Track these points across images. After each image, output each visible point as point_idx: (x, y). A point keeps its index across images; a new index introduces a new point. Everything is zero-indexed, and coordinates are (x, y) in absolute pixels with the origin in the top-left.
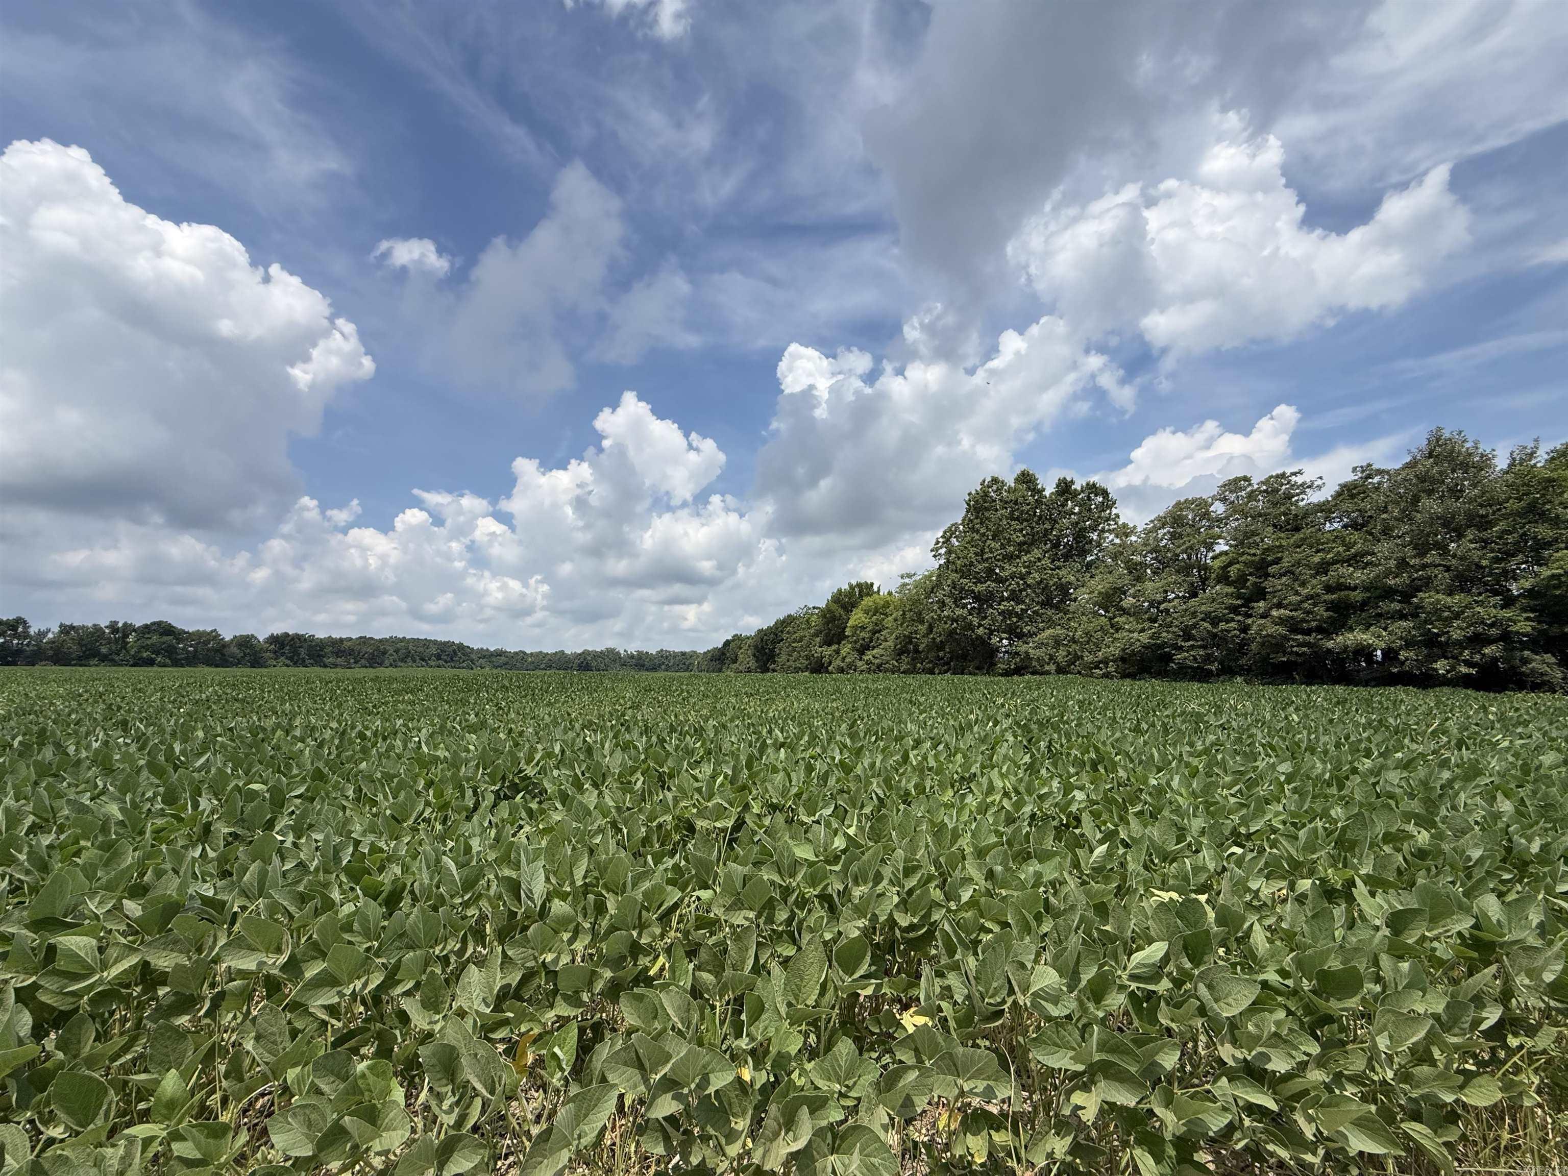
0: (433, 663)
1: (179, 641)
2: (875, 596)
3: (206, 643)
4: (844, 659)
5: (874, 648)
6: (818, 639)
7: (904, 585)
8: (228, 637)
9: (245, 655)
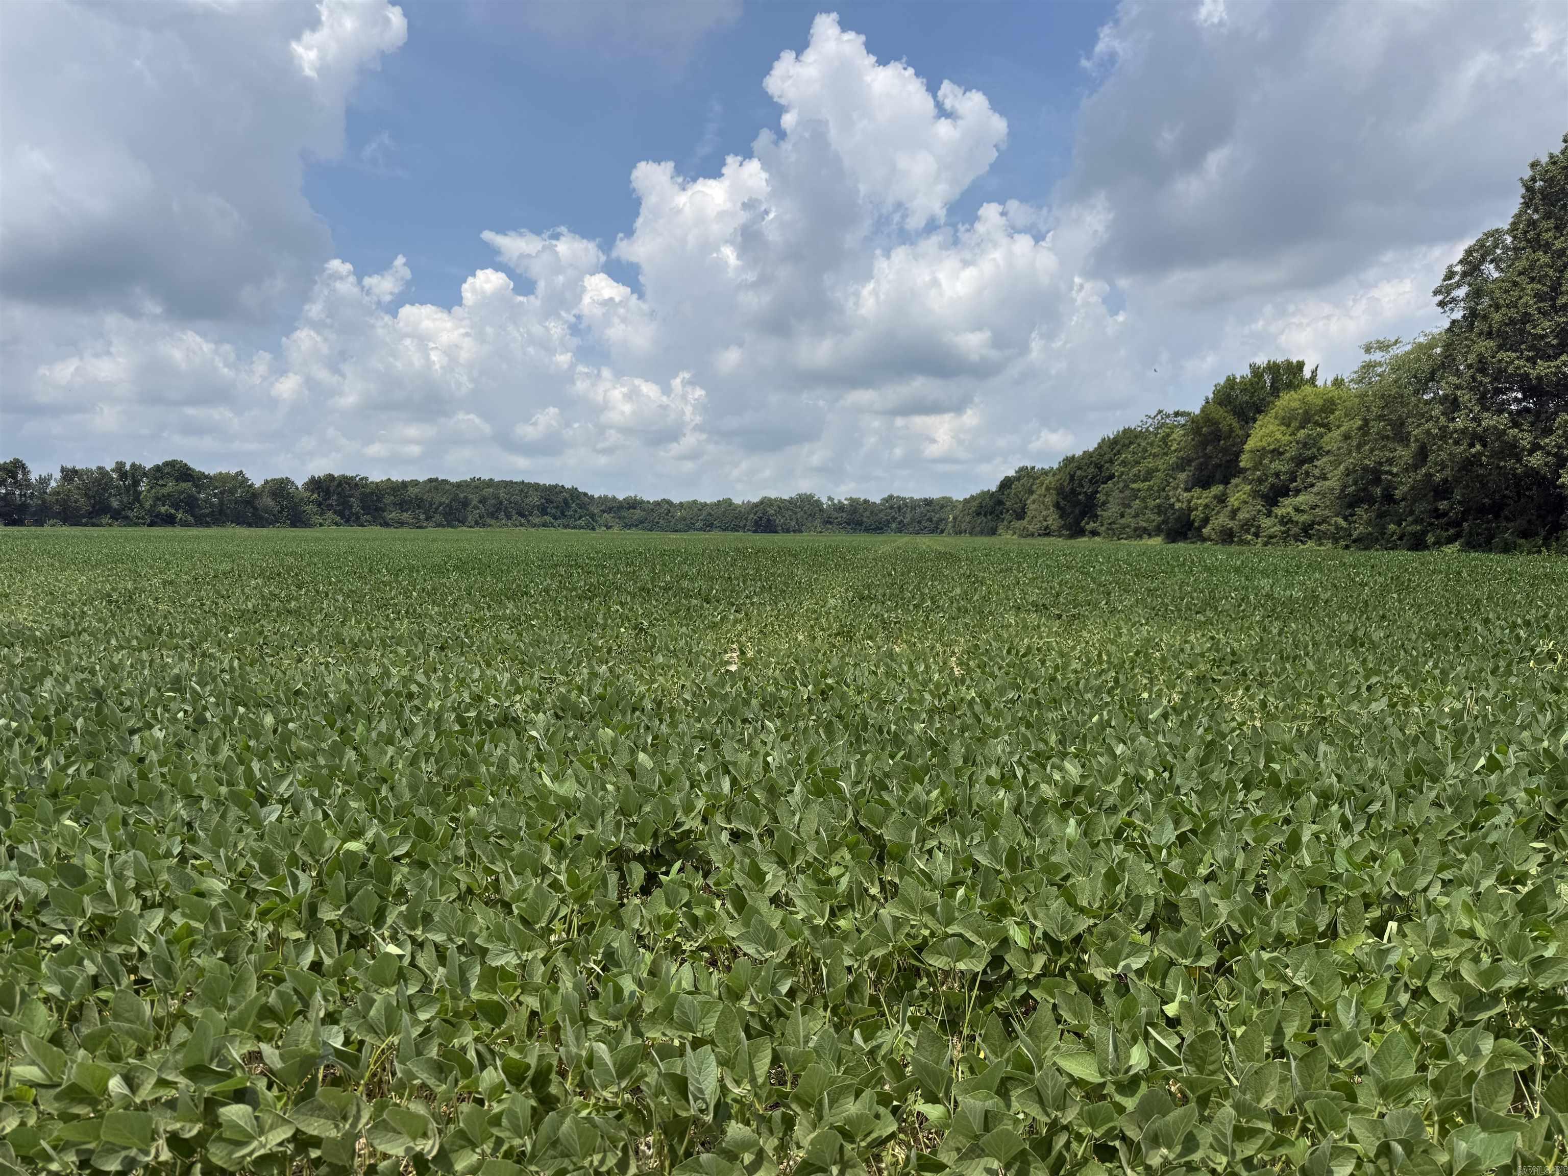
0: (537, 520)
1: (199, 487)
2: (1308, 389)
3: (232, 491)
4: (1234, 513)
5: (1298, 492)
6: (1183, 476)
7: (1369, 367)
8: (257, 481)
9: (283, 509)
